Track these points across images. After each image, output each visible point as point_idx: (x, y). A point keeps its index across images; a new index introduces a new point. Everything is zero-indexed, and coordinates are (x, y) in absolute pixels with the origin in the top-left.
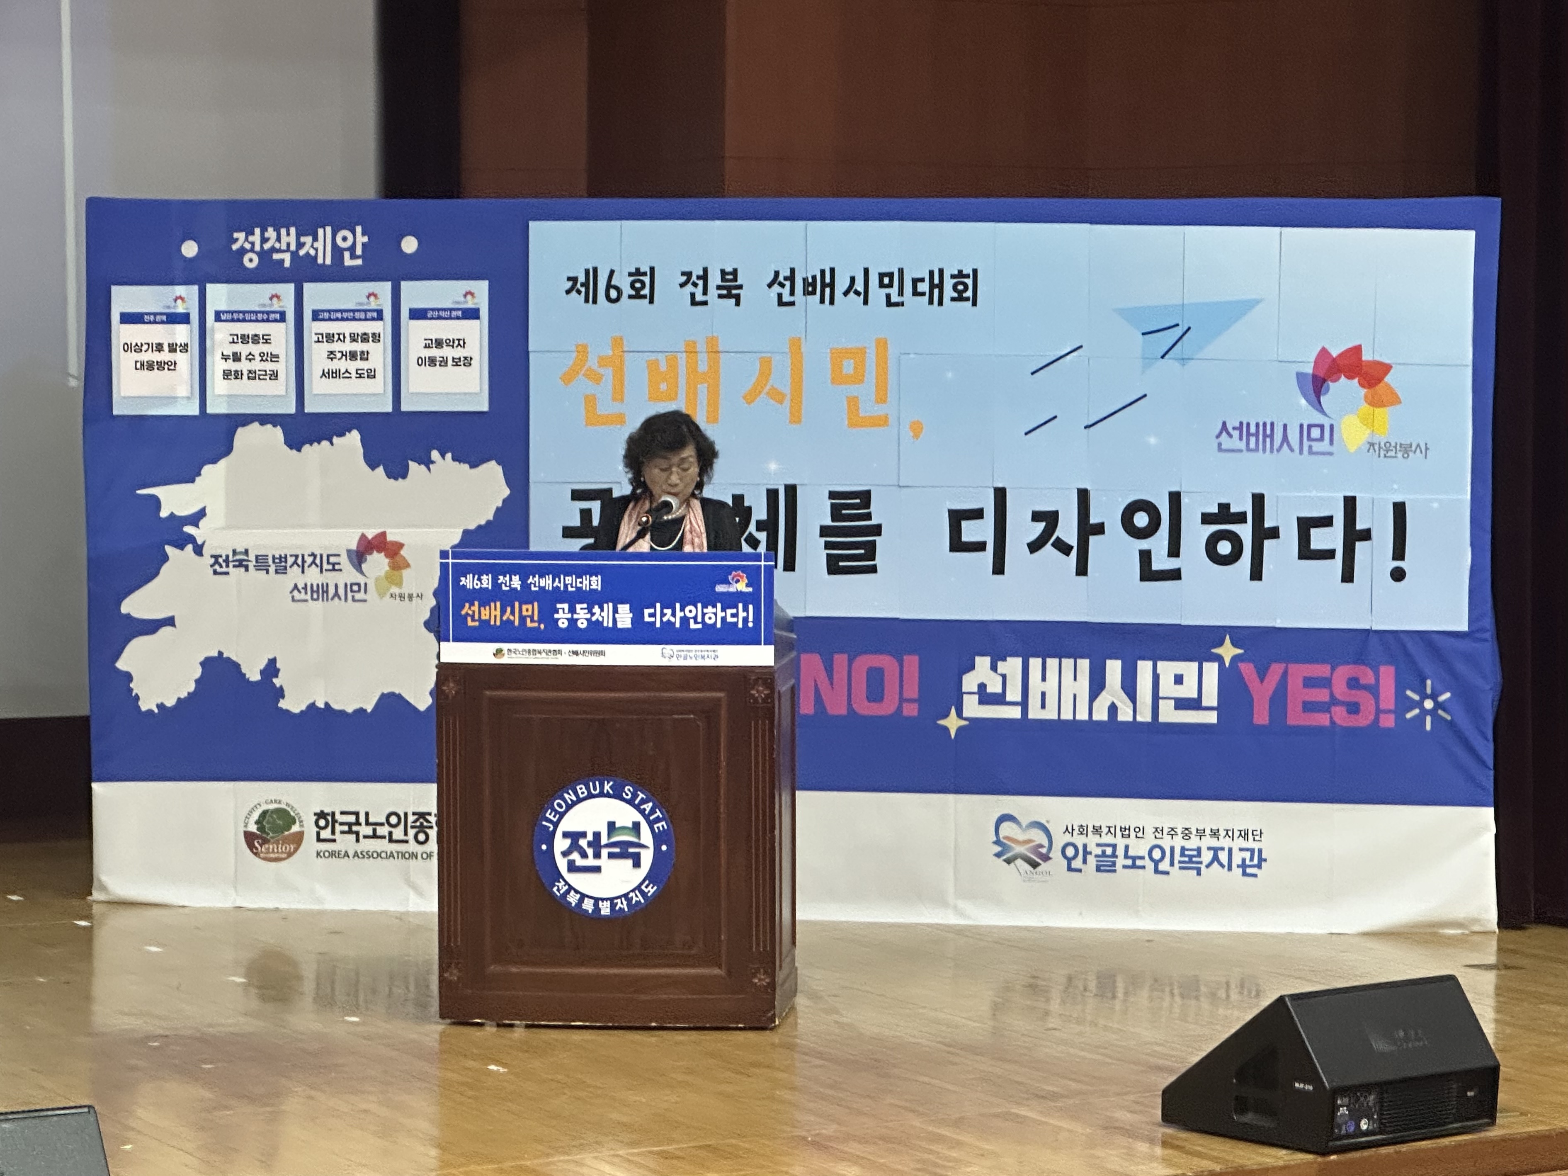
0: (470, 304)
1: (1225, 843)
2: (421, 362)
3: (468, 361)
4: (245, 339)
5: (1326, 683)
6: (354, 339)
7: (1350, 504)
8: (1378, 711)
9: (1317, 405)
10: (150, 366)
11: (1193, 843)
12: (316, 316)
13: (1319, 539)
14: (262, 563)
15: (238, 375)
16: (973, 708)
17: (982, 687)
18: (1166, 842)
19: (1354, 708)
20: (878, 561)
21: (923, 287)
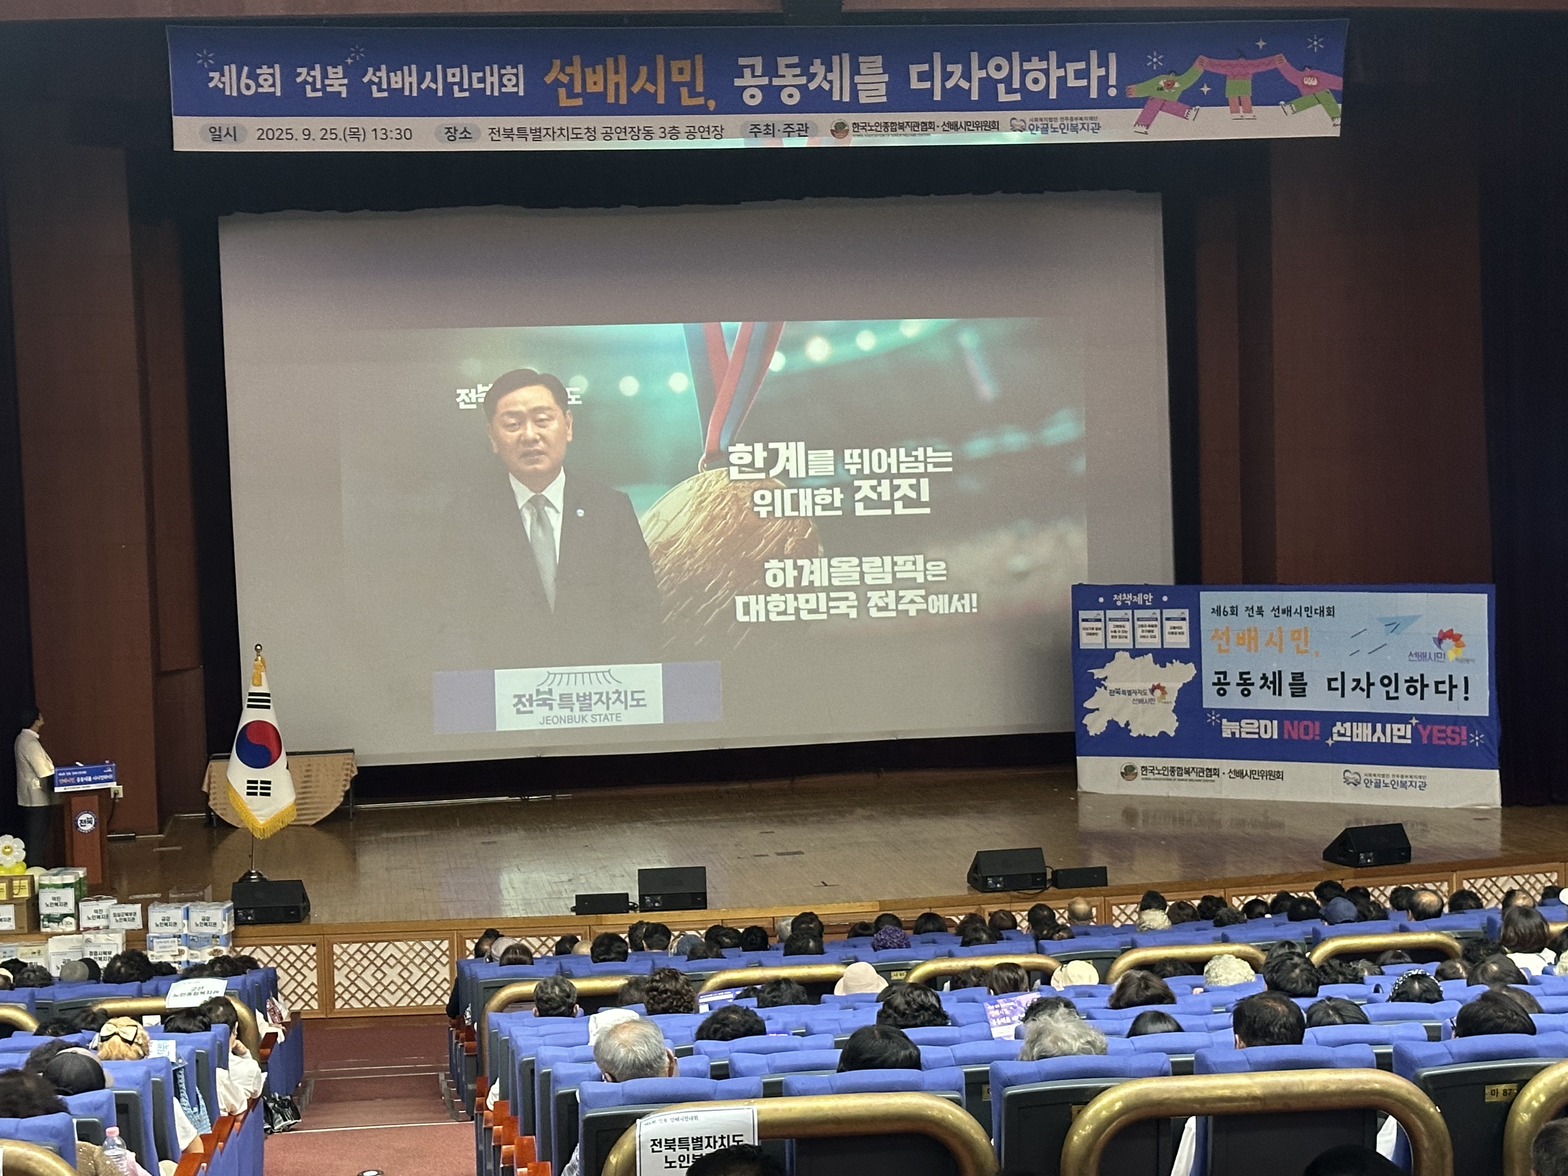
0: (1183, 616)
1: (1414, 779)
2: (1169, 633)
3: (1183, 633)
4: (1117, 626)
5: (1444, 731)
6: (1149, 626)
7: (1451, 677)
8: (1461, 740)
9: (1440, 647)
10: (1090, 634)
11: (1404, 779)
12: (1138, 619)
13: (1441, 688)
14: (1124, 692)
15: (1116, 637)
16: (1336, 738)
17: (1339, 731)
18: (1396, 779)
19: (1453, 739)
20: (1307, 693)
21: (1318, 611)
